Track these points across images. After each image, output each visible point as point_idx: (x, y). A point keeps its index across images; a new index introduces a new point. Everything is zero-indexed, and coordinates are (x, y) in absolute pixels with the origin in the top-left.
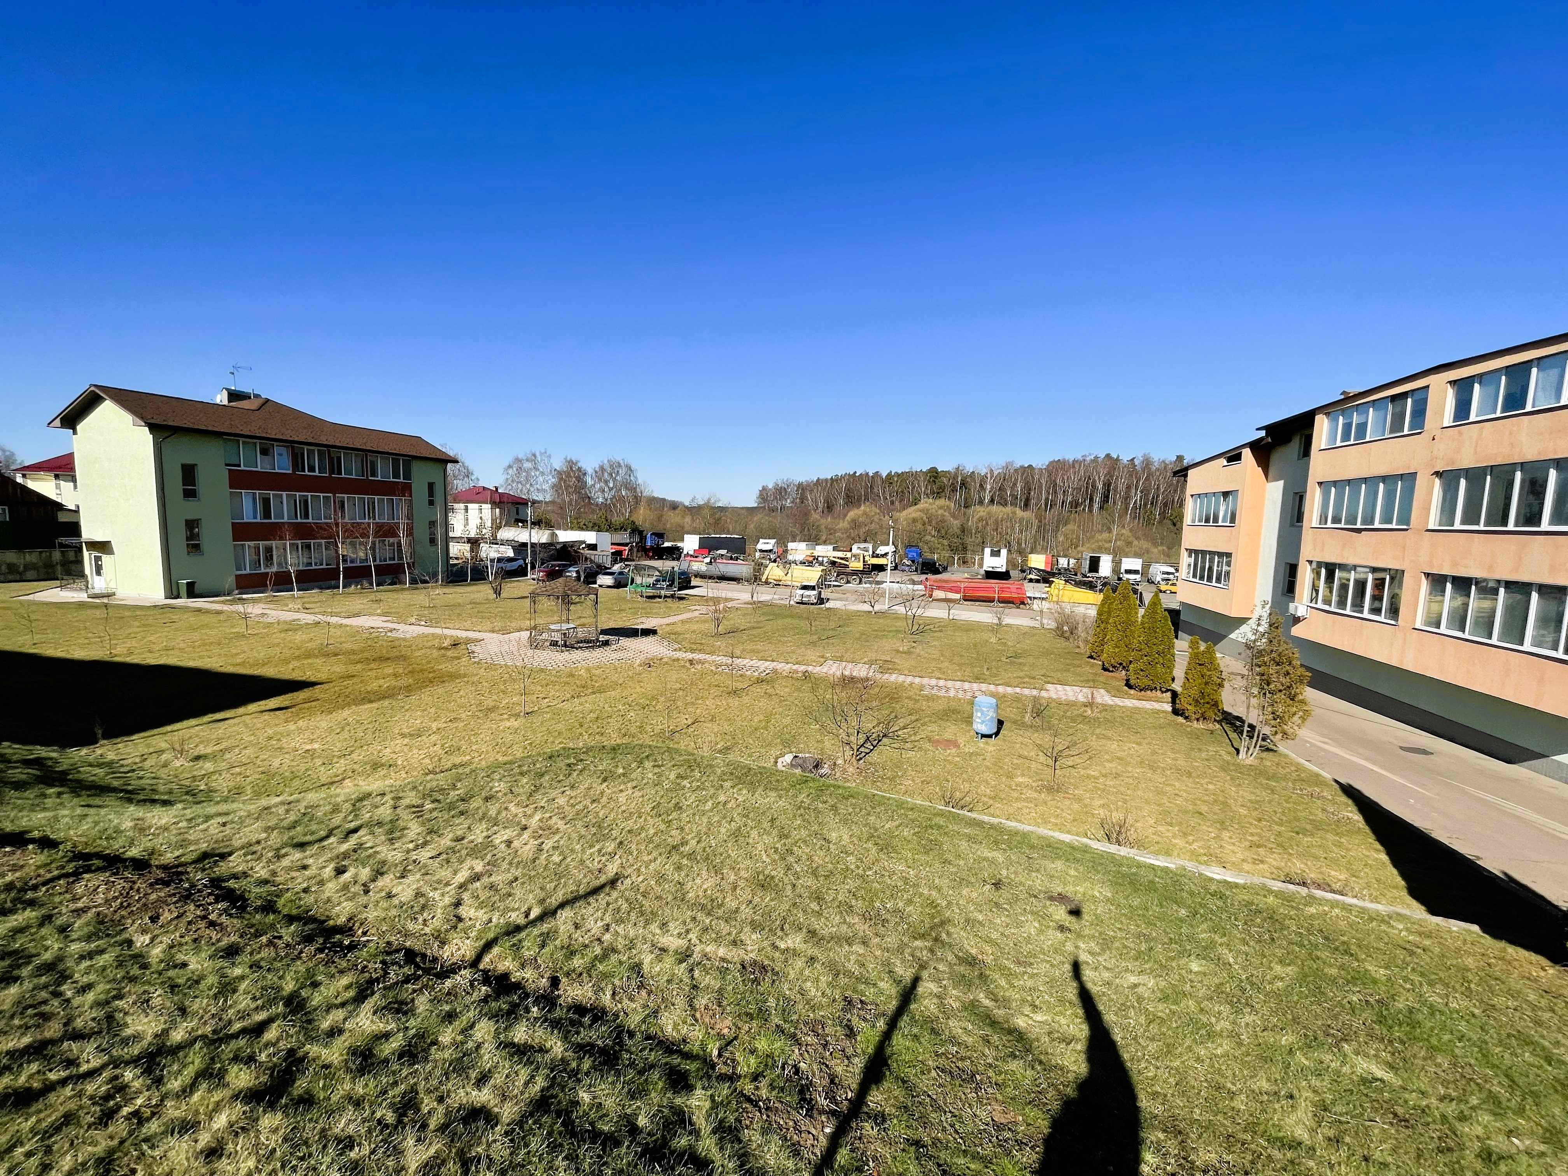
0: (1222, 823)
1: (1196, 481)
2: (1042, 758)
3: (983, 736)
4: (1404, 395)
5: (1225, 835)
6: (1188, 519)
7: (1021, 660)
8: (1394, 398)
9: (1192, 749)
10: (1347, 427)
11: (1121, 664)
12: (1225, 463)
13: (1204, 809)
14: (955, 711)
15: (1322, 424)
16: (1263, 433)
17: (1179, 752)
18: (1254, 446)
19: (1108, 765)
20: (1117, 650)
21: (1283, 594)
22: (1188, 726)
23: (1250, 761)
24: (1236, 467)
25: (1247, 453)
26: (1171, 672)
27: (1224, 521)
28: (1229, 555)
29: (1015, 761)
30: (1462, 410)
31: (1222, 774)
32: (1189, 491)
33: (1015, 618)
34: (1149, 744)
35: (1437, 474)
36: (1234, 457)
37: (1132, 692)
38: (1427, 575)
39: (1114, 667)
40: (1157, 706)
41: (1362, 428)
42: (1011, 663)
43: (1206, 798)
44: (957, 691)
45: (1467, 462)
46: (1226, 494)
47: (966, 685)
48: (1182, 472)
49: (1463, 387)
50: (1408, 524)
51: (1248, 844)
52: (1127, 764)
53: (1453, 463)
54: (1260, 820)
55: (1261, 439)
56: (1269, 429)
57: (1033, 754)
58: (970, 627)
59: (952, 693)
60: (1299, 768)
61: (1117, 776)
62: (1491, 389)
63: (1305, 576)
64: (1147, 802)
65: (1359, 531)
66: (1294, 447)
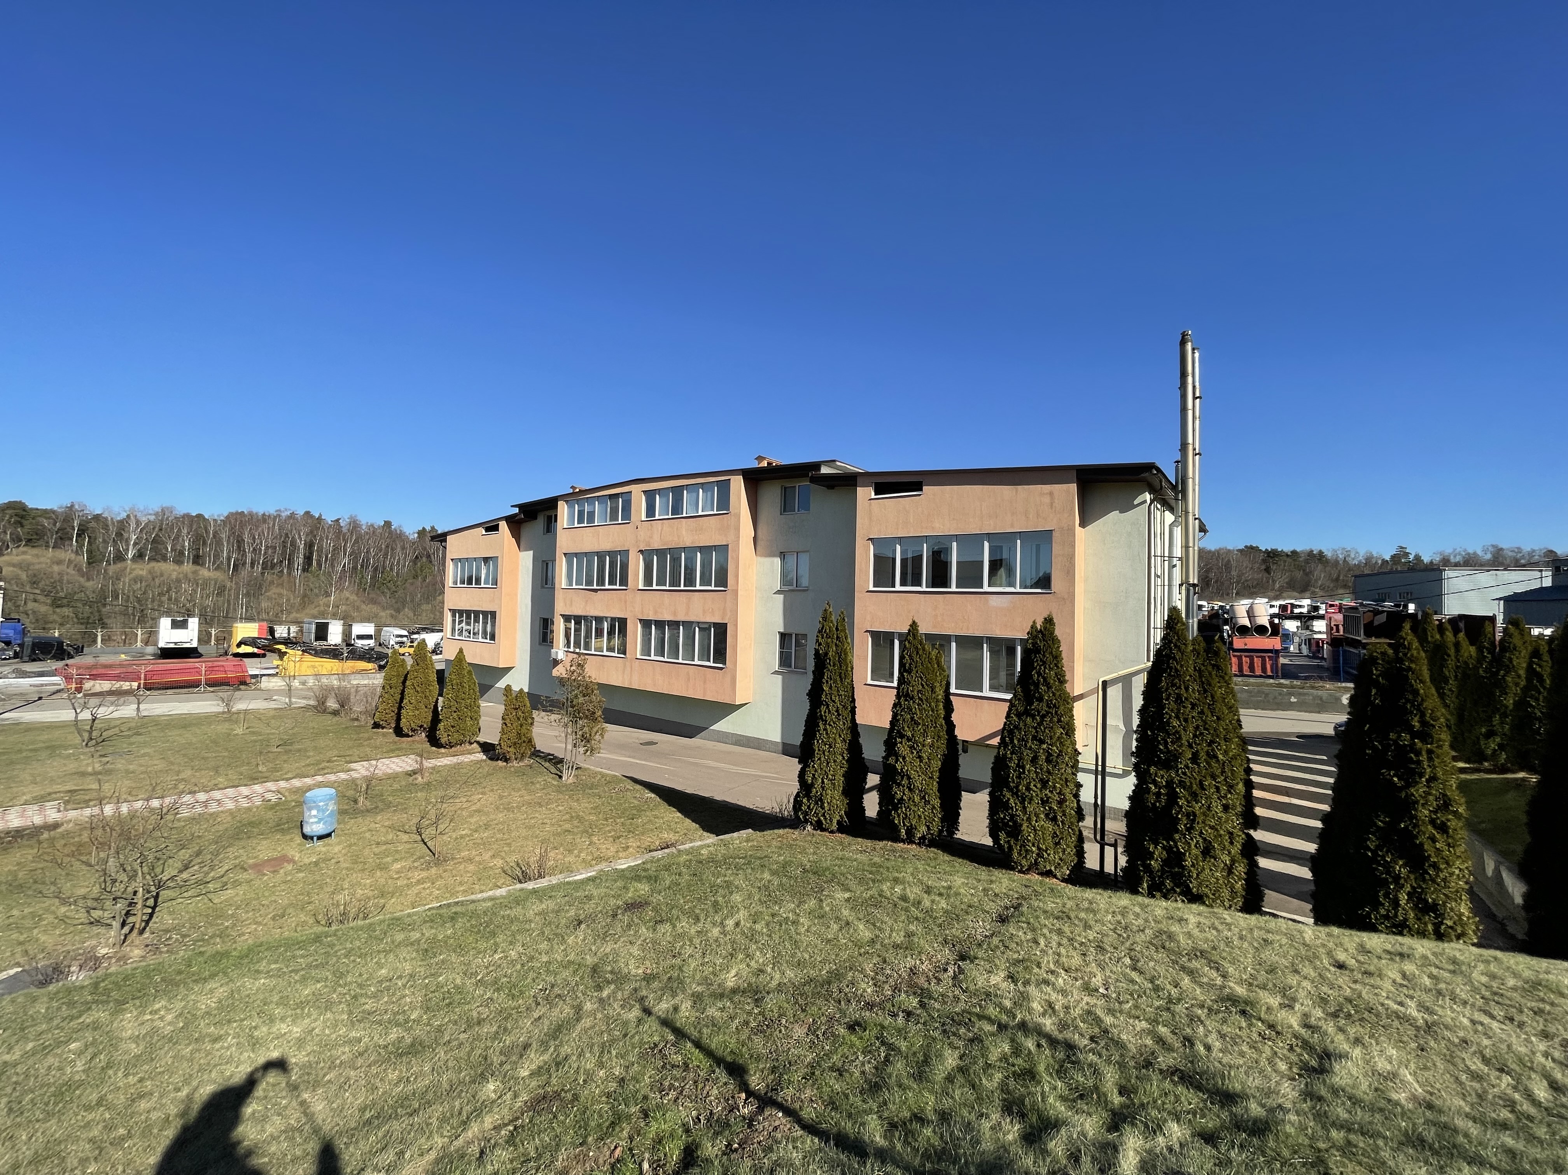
0: (587, 832)
1: (455, 547)
2: (405, 837)
3: (320, 838)
4: (616, 496)
5: (595, 839)
6: (449, 581)
7: (297, 746)
8: (611, 497)
9: (527, 784)
10: (581, 513)
11: (421, 726)
12: (484, 532)
13: (567, 826)
14: (251, 824)
15: (563, 509)
16: (516, 510)
17: (519, 790)
18: (509, 520)
19: (473, 820)
21: (540, 644)
22: (510, 767)
23: (571, 780)
24: (493, 536)
25: (503, 525)
26: (478, 723)
27: (486, 582)
28: (493, 614)
29: (377, 850)
30: (650, 511)
31: (561, 796)
32: (449, 556)
33: (245, 702)
34: (492, 790)
35: (641, 551)
36: (492, 528)
37: (443, 750)
38: (640, 620)
39: (413, 730)
40: (472, 757)
41: (591, 515)
42: (287, 752)
43: (564, 818)
44: (235, 799)
45: (656, 545)
46: (486, 560)
47: (245, 791)
48: (442, 538)
49: (650, 496)
50: (627, 586)
51: (611, 839)
52: (487, 814)
53: (649, 546)
54: (606, 819)
55: (515, 515)
56: (521, 507)
57: (390, 837)
58: (185, 723)
59: (230, 805)
60: (603, 775)
61: (487, 826)
62: (664, 499)
63: (559, 626)
64: (526, 838)
65: (595, 591)
66: (539, 524)
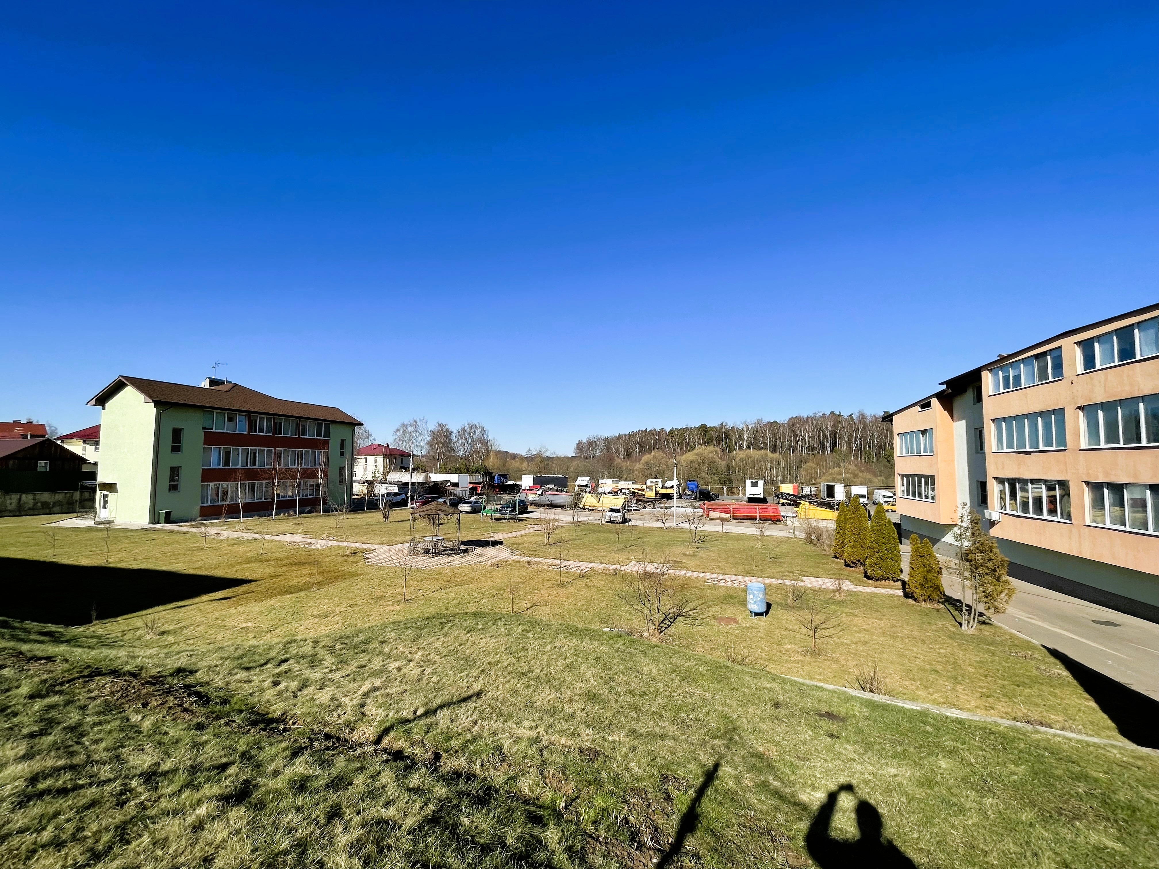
0: (956, 678)
1: (900, 424)
2: (804, 630)
3: (757, 614)
4: (1045, 354)
5: (960, 688)
6: (897, 451)
7: (781, 560)
8: (1037, 357)
9: (923, 623)
10: (1006, 379)
11: (859, 561)
12: (920, 410)
13: (939, 668)
14: (732, 597)
15: (987, 378)
16: (944, 387)
17: (913, 625)
18: (939, 396)
19: (857, 635)
20: (855, 550)
21: (979, 505)
22: (917, 606)
23: (971, 631)
24: (927, 412)
25: (935, 401)
26: (899, 565)
27: (925, 451)
28: (932, 477)
29: (783, 633)
30: (1089, 362)
31: (950, 641)
32: (896, 431)
33: (773, 531)
34: (889, 619)
35: (1080, 408)
36: (925, 405)
37: (870, 581)
38: (1088, 484)
39: (854, 563)
40: (891, 592)
41: (1017, 379)
42: (773, 562)
43: (939, 659)
44: (733, 582)
45: (1100, 398)
46: (923, 432)
47: (740, 578)
48: (888, 418)
49: (1087, 346)
50: (1066, 447)
51: (978, 694)
52: (873, 634)
53: (1090, 400)
54: (986, 676)
55: (944, 391)
56: (948, 383)
57: (796, 627)
58: (739, 538)
59: (729, 584)
60: (1012, 636)
61: (865, 643)
62: (1107, 346)
63: (994, 489)
64: (892, 663)
65: (1028, 453)
66: (969, 395)
